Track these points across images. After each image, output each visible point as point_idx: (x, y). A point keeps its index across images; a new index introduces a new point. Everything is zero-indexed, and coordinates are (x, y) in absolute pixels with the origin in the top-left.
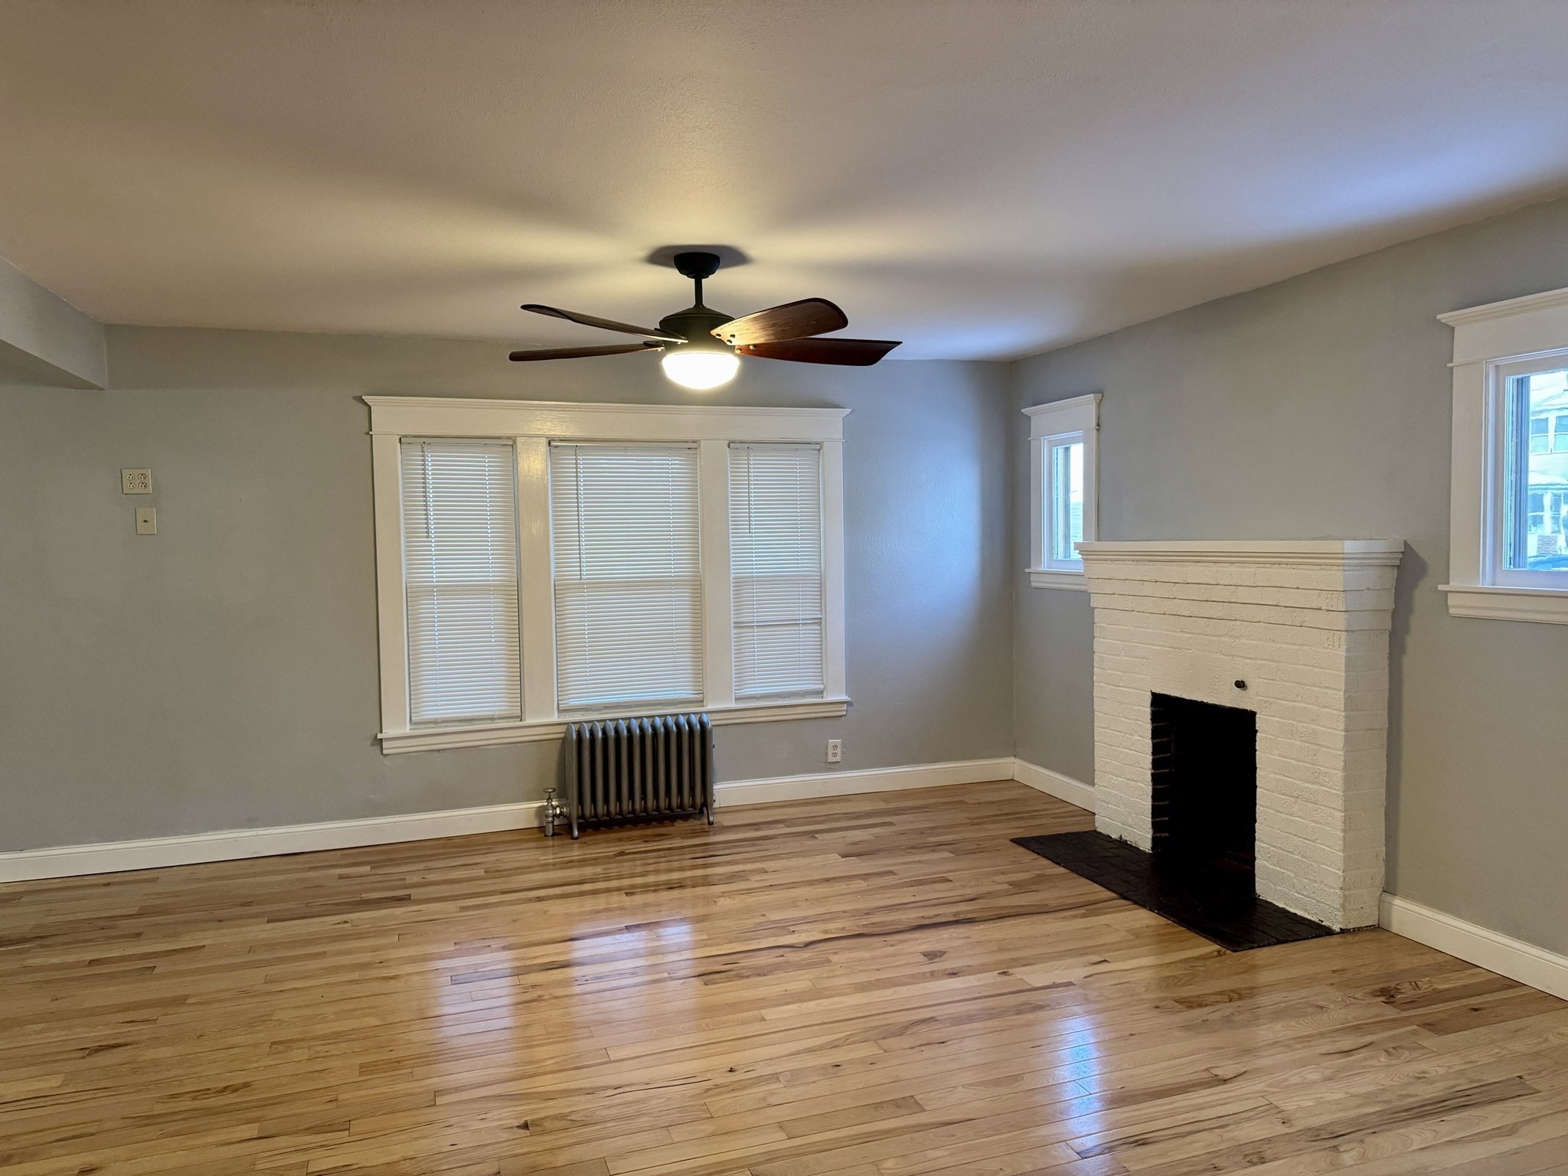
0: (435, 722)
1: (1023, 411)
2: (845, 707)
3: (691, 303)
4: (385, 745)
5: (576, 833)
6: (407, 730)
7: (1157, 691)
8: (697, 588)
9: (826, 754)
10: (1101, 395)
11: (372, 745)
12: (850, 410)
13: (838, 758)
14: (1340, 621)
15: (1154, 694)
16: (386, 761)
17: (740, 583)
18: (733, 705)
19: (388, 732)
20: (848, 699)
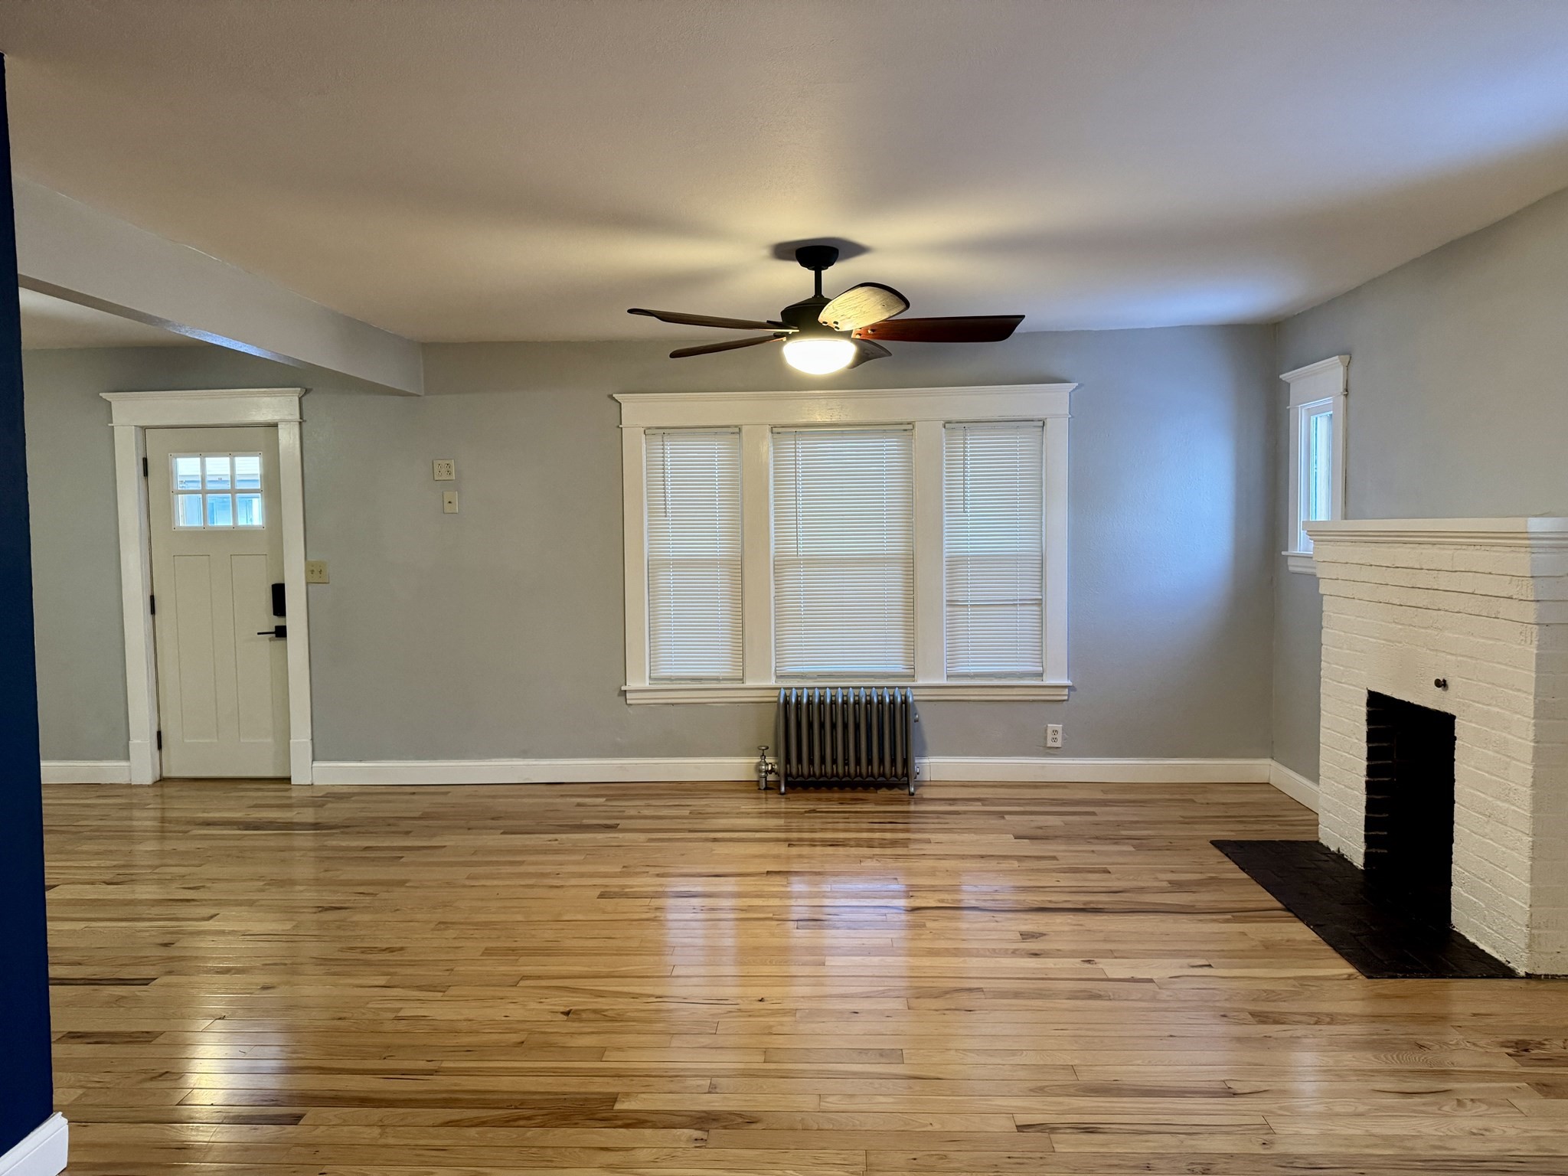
0: (670, 679)
1: (1281, 377)
2: (1066, 691)
3: (811, 293)
4: (628, 696)
5: (783, 789)
6: (646, 684)
7: (1372, 689)
8: (910, 565)
9: (1046, 738)
10: (1348, 357)
11: (619, 695)
12: (1077, 384)
13: (1058, 744)
14: (1530, 612)
15: (1370, 693)
16: (630, 710)
17: (954, 562)
18: (944, 682)
19: (631, 684)
20: (1068, 683)
